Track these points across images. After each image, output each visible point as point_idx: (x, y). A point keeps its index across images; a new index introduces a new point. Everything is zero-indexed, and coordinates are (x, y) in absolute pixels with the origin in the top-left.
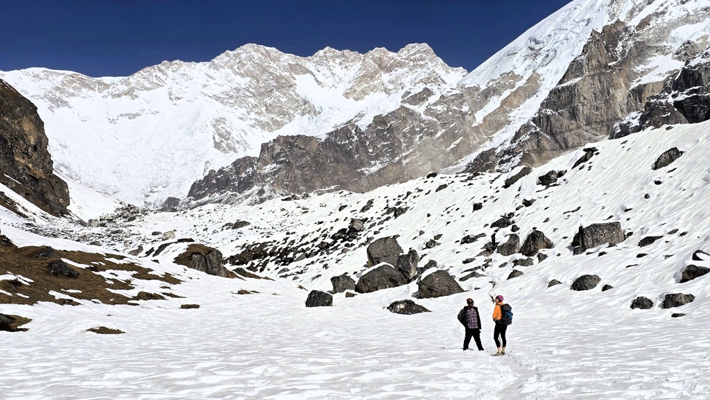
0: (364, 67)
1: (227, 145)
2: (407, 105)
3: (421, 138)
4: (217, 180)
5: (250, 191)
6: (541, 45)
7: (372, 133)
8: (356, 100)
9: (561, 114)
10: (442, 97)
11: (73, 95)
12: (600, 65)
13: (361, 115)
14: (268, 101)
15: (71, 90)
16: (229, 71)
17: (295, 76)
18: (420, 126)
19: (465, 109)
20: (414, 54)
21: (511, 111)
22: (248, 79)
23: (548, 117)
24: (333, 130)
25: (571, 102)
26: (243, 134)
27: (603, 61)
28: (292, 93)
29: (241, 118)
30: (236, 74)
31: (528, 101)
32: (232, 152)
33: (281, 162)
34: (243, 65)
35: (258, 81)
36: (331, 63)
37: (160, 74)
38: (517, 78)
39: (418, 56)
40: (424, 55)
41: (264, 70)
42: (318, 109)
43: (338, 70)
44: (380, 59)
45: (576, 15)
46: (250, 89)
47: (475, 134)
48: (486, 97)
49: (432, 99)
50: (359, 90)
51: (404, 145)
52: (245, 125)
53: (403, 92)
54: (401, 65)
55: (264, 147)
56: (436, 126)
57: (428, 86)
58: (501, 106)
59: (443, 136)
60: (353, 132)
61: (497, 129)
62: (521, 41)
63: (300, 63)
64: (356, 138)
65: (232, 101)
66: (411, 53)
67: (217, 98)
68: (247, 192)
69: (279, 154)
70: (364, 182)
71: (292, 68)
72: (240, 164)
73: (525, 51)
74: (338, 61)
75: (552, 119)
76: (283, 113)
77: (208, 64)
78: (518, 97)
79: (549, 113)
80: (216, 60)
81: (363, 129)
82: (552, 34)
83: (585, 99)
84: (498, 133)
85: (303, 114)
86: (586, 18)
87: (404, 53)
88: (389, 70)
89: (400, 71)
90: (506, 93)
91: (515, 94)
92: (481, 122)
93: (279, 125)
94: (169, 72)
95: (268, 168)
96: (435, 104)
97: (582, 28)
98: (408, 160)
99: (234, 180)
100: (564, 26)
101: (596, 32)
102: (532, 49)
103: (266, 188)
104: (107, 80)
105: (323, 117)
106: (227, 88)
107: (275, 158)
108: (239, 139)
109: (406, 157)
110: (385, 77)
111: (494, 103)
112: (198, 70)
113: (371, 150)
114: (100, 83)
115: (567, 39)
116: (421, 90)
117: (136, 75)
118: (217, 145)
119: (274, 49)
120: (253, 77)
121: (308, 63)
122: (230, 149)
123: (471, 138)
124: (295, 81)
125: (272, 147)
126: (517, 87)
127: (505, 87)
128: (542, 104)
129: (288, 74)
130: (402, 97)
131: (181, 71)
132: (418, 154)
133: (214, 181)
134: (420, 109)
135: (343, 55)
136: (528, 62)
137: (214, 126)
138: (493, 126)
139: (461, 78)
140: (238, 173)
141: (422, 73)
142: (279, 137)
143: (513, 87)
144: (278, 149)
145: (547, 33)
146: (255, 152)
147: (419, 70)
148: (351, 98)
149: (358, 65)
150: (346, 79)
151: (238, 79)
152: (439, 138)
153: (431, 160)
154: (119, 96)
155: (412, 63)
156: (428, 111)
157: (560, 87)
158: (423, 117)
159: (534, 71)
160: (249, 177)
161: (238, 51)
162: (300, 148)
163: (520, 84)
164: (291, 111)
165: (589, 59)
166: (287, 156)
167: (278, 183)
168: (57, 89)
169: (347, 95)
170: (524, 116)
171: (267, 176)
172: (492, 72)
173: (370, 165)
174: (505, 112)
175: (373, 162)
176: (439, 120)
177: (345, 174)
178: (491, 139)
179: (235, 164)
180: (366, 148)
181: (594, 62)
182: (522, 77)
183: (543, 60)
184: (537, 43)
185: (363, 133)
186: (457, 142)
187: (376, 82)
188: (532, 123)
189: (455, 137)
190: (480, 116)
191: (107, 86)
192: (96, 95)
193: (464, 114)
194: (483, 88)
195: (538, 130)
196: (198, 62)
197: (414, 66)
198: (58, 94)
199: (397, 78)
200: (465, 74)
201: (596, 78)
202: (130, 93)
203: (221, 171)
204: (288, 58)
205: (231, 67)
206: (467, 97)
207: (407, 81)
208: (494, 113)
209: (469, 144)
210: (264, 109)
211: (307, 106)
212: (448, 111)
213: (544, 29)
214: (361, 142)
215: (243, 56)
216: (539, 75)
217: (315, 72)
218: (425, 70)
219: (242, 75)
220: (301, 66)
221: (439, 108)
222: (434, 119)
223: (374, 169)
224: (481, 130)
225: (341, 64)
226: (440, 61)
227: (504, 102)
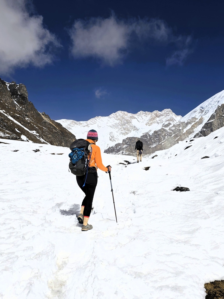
0: (151, 116)
1: (113, 139)
2: (164, 128)
3: (167, 137)
4: (111, 149)
5: (120, 153)
6: (204, 109)
7: (153, 136)
8: (149, 126)
9: (208, 130)
10: (174, 125)
11: (73, 126)
12: (220, 116)
13: (150, 131)
14: (124, 127)
15: (72, 125)
16: (114, 119)
17: (132, 119)
18: (167, 134)
19: (181, 128)
20: (166, 112)
21: (194, 129)
22: (119, 121)
23: (204, 131)
24: (142, 135)
25: (211, 127)
26: (117, 136)
27: (221, 115)
28: (131, 124)
29: (117, 132)
30: (116, 119)
31: (199, 125)
32: (114, 141)
33: (128, 145)
34: (118, 117)
35: (121, 121)
36: (142, 115)
37: (95, 120)
38: (197, 119)
39: (167, 112)
40: (169, 112)
41: (123, 118)
42: (138, 129)
43: (144, 117)
44: (156, 114)
45: (215, 100)
46: (119, 124)
47: (183, 136)
48: (187, 125)
49: (171, 126)
50: (150, 123)
51: (162, 139)
52: (118, 134)
53: (162, 124)
54: (162, 115)
55: (124, 140)
56: (172, 133)
57: (170, 122)
58: (191, 127)
59: (174, 136)
60: (148, 136)
61: (190, 134)
62: (198, 108)
63: (133, 116)
64: (149, 137)
65: (114, 127)
66: (165, 112)
67: (110, 126)
68: (119, 153)
69: (127, 142)
70: (151, 150)
71: (131, 117)
72: (117, 145)
73: (199, 111)
74: (144, 115)
75: (205, 132)
76: (128, 130)
77: (108, 117)
78: (196, 125)
79: (204, 130)
80: (110, 116)
81: (151, 135)
82: (207, 105)
83: (215, 125)
84: (190, 135)
85: (134, 130)
86: (218, 101)
87: (163, 112)
88: (159, 117)
89: (162, 117)
90: (193, 123)
91: (195, 124)
92: (185, 132)
93: (127, 133)
94: (97, 119)
95: (124, 146)
96: (172, 127)
97: (216, 103)
98: (163, 143)
99: (115, 149)
100: (211, 103)
101: (219, 106)
102: (201, 110)
103: (124, 152)
104: (81, 122)
105: (139, 131)
106: (113, 124)
107: (126, 144)
108: (116, 138)
109: (163, 142)
110: (158, 119)
111: (189, 126)
112: (105, 119)
113: (153, 141)
114: (80, 123)
115: (212, 107)
116: (168, 123)
117: (89, 121)
118: (110, 140)
119: (126, 112)
120: (120, 120)
121: (135, 116)
122: (114, 140)
123: (182, 137)
124: (132, 121)
125: (126, 140)
126: (196, 122)
127: (192, 122)
128: (202, 127)
129: (130, 119)
130: (162, 125)
131: (101, 119)
132: (166, 141)
133: (110, 150)
134: (167, 129)
135: (145, 113)
136: (200, 114)
137: (110, 134)
138: (189, 133)
139: (180, 119)
140: (116, 148)
141: (168, 118)
142: (127, 138)
143: (195, 122)
144: (127, 141)
145: (206, 105)
146: (121, 142)
147: (168, 117)
148: (148, 125)
149: (150, 115)
150: (146, 120)
151: (116, 121)
152: (173, 137)
153: (170, 143)
154: (85, 126)
155: (165, 115)
156: (170, 129)
157: (208, 122)
158: (168, 131)
159: (201, 117)
160: (119, 149)
161: (116, 113)
162: (133, 141)
163: (197, 121)
164: (131, 130)
165: (217, 114)
166: (129, 143)
167: (127, 150)
168: (69, 125)
169: (146, 124)
170: (198, 130)
171: (124, 148)
172: (189, 117)
173: (153, 145)
174: (192, 129)
175: (153, 144)
176: (173, 132)
177: (145, 147)
178: (188, 137)
179: (116, 145)
180: (152, 140)
181: (218, 115)
182: (198, 119)
183: (205, 113)
184: (203, 108)
185: (151, 136)
186: (178, 138)
187: (155, 121)
188: (199, 133)
189: (177, 136)
190: (185, 130)
191: (81, 124)
192: (79, 126)
193: (180, 130)
194: (186, 122)
195: (201, 135)
196: (105, 116)
197: (166, 115)
198: (69, 126)
199: (161, 119)
200: (181, 117)
201: (219, 119)
202: (87, 126)
203: (112, 147)
204: (130, 115)
205: (114, 118)
206: (181, 125)
207: (164, 120)
208: (189, 129)
209: (182, 139)
210: (123, 129)
211: (135, 128)
212: (175, 129)
213: (205, 104)
214: (150, 138)
215: (117, 114)
216: (203, 118)
217: (137, 118)
218: (169, 116)
219: (117, 120)
220: (133, 117)
221: (173, 128)
222: (172, 132)
223: (154, 146)
224: (185, 134)
225: (145, 115)
226: (174, 114)
227: (192, 126)
